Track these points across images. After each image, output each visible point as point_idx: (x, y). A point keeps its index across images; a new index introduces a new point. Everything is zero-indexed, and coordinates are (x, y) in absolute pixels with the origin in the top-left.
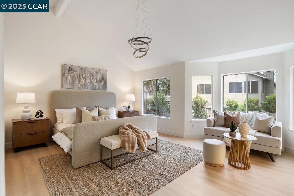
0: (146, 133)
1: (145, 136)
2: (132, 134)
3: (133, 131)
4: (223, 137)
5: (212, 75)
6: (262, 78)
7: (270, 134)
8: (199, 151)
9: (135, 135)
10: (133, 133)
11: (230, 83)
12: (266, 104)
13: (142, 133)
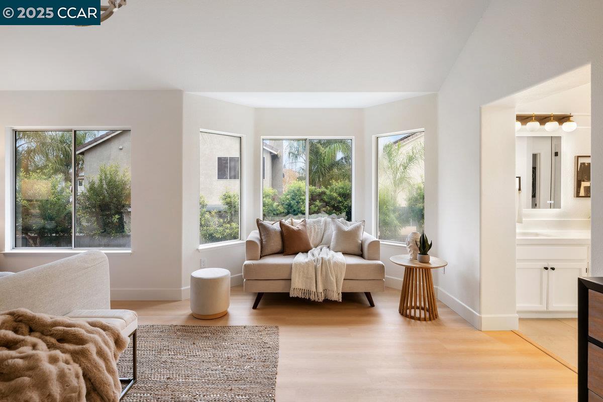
0: (105, 328)
1: (106, 344)
2: (53, 360)
3: (48, 338)
4: (291, 279)
5: (239, 135)
6: (271, 153)
7: (361, 255)
8: (246, 330)
9: (67, 356)
10: (57, 352)
11: (219, 159)
12: (288, 199)
13: (97, 337)
